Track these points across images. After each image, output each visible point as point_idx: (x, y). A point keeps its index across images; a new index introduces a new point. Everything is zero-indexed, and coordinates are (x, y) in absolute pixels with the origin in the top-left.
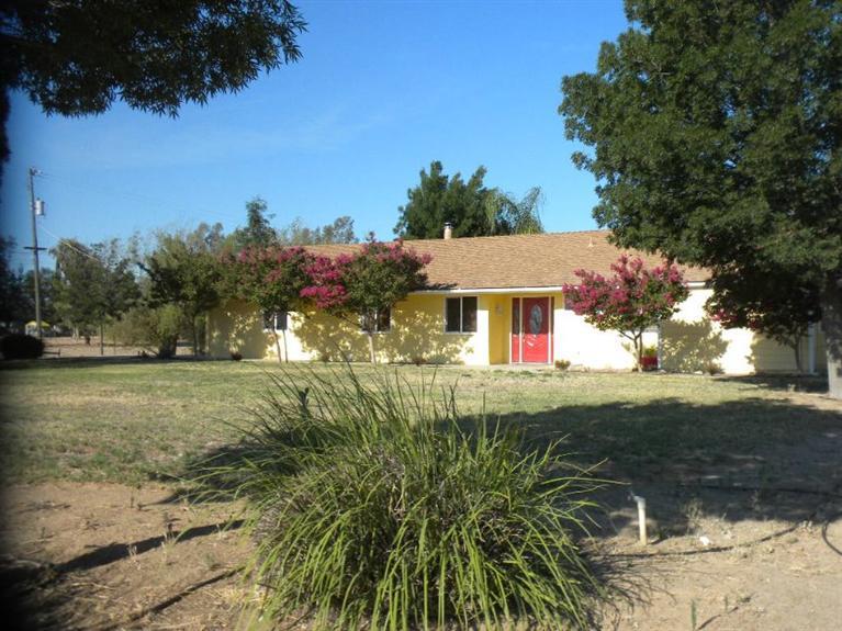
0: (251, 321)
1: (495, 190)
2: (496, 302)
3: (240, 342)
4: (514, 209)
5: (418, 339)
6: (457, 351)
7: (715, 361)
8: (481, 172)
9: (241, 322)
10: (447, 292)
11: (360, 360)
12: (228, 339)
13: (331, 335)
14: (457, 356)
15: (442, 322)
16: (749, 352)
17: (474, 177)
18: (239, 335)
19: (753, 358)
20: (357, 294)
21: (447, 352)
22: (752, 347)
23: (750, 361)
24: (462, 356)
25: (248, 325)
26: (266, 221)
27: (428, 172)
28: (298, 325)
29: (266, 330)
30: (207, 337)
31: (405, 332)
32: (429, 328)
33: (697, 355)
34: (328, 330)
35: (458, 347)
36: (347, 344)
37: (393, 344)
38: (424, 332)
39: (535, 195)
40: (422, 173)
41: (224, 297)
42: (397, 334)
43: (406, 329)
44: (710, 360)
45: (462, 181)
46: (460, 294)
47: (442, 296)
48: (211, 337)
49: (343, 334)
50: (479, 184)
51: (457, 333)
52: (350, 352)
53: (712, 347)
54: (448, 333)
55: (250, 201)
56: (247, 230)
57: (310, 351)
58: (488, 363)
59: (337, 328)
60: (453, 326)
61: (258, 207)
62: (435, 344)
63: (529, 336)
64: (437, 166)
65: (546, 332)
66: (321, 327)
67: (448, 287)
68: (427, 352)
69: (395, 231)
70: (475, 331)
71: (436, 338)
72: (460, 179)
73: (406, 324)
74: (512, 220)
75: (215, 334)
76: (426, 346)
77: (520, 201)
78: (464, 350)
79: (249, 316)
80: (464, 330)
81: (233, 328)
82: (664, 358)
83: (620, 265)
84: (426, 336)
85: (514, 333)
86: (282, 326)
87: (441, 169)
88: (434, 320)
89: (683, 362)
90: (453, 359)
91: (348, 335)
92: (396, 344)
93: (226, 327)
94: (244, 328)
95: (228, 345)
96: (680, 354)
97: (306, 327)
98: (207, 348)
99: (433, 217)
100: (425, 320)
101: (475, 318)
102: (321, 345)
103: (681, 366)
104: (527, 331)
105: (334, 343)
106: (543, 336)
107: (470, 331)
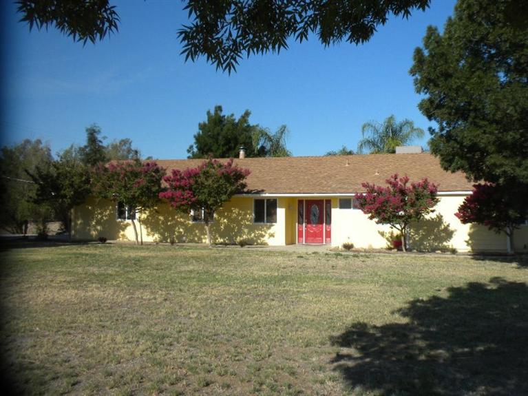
0: (108, 212)
1: (257, 126)
2: (288, 203)
3: (99, 228)
4: (270, 139)
5: (234, 227)
6: (263, 236)
7: (445, 243)
8: (247, 114)
9: (100, 214)
10: (258, 195)
11: (191, 241)
12: (90, 226)
13: (169, 223)
14: (262, 239)
15: (251, 216)
16: (468, 238)
17: (243, 117)
18: (98, 223)
19: (470, 242)
20: (202, 197)
21: (255, 236)
22: (469, 235)
23: (468, 244)
24: (266, 239)
25: (106, 216)
26: (100, 141)
27: (213, 112)
28: (144, 216)
29: (120, 220)
30: (73, 224)
31: (225, 222)
32: (242, 219)
33: (433, 239)
34: (166, 220)
35: (263, 233)
36: (181, 230)
37: (216, 231)
38: (238, 222)
39: (283, 130)
40: (208, 113)
41: (98, 197)
42: (218, 223)
43: (225, 220)
44: (442, 243)
45: (235, 119)
46: (266, 197)
47: (252, 198)
48: (76, 224)
49: (178, 223)
50: (246, 121)
51: (262, 223)
52: (183, 236)
53: (443, 234)
54: (256, 224)
55: (89, 127)
56: (86, 147)
57: (153, 235)
58: (284, 244)
59: (173, 219)
60: (259, 218)
61: (95, 131)
62: (246, 231)
63: (309, 226)
64: (219, 109)
65: (322, 223)
66: (161, 218)
67: (258, 192)
68: (241, 236)
69: (189, 151)
70: (276, 222)
71: (247, 227)
72: (234, 117)
73: (225, 217)
74: (268, 146)
75: (79, 222)
76: (240, 233)
77: (274, 134)
78: (267, 236)
79: (105, 210)
80: (267, 222)
81: (93, 218)
82: (411, 241)
83: (393, 180)
84: (240, 226)
85: (299, 223)
86: (132, 217)
87: (221, 111)
88: (245, 215)
89: (423, 244)
90: (259, 241)
91: (182, 224)
92: (218, 231)
93: (88, 217)
94: (102, 218)
95: (89, 230)
96: (422, 239)
97: (150, 218)
98: (73, 232)
99: (217, 143)
100: (239, 214)
101: (275, 213)
102: (162, 231)
103: (422, 247)
104: (308, 222)
105: (170, 230)
106: (320, 226)
107: (272, 222)
